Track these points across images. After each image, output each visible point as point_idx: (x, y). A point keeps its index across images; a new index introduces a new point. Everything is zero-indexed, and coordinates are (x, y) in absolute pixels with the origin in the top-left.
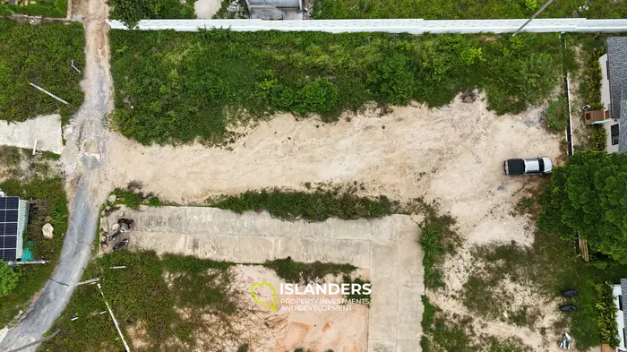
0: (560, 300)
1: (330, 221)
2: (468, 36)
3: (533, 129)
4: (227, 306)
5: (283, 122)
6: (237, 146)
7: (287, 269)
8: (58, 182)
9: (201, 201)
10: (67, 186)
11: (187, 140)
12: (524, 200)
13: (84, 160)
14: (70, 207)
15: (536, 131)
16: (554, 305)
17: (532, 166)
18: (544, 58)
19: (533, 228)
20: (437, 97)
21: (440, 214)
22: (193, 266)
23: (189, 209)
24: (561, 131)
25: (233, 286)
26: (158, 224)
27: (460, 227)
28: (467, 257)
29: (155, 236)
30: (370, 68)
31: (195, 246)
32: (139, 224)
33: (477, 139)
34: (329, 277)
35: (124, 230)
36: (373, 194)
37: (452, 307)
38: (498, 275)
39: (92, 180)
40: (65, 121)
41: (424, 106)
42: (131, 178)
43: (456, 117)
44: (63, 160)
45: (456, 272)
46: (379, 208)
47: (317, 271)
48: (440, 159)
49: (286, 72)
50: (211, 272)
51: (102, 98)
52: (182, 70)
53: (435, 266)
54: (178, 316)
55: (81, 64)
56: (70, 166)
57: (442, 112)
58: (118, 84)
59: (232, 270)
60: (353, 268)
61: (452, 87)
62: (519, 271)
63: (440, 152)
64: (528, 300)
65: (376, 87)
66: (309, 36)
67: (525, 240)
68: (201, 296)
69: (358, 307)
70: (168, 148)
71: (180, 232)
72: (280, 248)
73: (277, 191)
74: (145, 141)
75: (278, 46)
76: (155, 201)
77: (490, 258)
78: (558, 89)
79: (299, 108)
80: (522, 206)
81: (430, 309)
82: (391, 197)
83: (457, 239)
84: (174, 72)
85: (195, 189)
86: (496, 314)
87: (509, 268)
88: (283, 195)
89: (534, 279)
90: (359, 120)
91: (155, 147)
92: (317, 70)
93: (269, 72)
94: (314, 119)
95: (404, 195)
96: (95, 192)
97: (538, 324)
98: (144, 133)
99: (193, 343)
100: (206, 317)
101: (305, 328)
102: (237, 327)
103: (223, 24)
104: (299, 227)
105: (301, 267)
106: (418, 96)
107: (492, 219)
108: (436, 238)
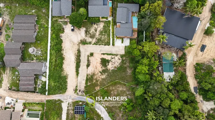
0: (93, 24)
1: (81, 59)
2: (51, 36)
3: (67, 27)
4: (94, 74)
5: (64, 66)
6: (68, 74)
7: (88, 66)
8: (73, 103)
9: (77, 79)
10: (74, 101)
11: (67, 82)
12: (78, 29)
13: (70, 98)
14: (77, 100)
15: (67, 26)
16: (94, 25)
17: (72, 28)
18: (55, 25)
19: (82, 28)
20: (61, 41)
21: (80, 42)
22: (87, 80)
23: (78, 81)
24: (67, 22)
25: (91, 74)
26: (80, 86)
27: (82, 39)
28: (87, 38)
29: (82, 87)
30: (56, 52)
31: (84, 80)
32: (80, 89)
33: (68, 35)
34: (89, 59)
35: (81, 91)
36: (77, 52)
37: (94, 41)
39: (73, 97)
40: (63, 102)
41: (63, 44)
42: (73, 91)
43: (64, 38)
44: (69, 102)
45: (89, 40)
46: (79, 51)
47: (88, 60)
48: (71, 41)
49: (55, 66)
50: (88, 77)
51: (59, 96)
52: (55, 83)
53: (88, 43)
54: (95, 83)
55: (53, 100)
56: (70, 101)
57: (64, 41)
58: (57, 93)
59: (88, 74)
60: (88, 55)
61: (59, 39)
62: (89, 30)
64: (93, 29)
65: (59, 51)
66: (50, 62)
67: (84, 29)
68: (92, 79)
69: (94, 54)
70: (68, 85)
71: (82, 82)
72: (85, 67)
73: (76, 67)
74: (67, 89)
75: (51, 67)
76: (77, 87)
77: (87, 34)
78: (61, 23)
79: (62, 63)
80: (79, 29)
81: (94, 44)
82: (77, 49)
83: (84, 39)
84: (55, 84)
85: (75, 80)
86: (95, 34)
87: (88, 32)
89: (90, 28)
90: (64, 54)
91: (68, 87)
92: (56, 61)
93: (56, 68)
94: (64, 61)
95: (77, 47)
96: (75, 96)
97: (97, 28)
98: (65, 88)
99: (99, 80)
100: (95, 78)
101: (97, 62)
102: (97, 73)
103: (47, 76)
104: (82, 64)
105: (88, 63)
106: (61, 44)
107: (81, 34)
108: (83, 42)
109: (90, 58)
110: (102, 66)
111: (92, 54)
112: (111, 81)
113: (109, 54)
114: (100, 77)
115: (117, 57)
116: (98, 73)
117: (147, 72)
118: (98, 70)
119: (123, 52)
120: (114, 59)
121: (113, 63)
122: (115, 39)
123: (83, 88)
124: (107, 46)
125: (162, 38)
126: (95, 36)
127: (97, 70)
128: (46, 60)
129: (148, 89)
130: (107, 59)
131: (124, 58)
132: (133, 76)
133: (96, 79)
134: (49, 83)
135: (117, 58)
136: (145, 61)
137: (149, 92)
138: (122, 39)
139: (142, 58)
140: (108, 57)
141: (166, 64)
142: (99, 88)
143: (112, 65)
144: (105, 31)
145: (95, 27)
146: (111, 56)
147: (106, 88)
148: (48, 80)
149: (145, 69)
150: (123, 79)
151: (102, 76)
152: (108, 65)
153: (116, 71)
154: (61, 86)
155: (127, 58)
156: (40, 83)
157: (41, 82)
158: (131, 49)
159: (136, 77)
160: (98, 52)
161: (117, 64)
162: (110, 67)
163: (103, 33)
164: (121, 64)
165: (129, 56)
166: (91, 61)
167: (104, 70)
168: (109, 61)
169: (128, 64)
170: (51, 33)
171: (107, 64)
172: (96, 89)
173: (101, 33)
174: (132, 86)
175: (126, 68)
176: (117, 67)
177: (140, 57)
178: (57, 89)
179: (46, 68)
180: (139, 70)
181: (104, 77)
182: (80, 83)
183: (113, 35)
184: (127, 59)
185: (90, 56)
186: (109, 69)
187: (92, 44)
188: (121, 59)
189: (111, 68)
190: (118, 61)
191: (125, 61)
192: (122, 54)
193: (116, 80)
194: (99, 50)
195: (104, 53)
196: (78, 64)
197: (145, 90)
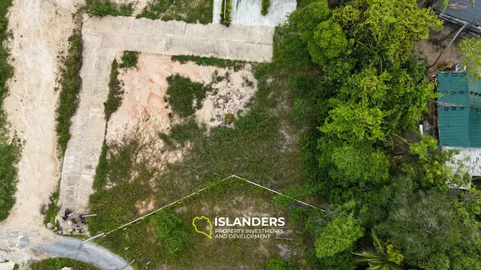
4: (132, 146)
5: (10, 105)
6: (23, 137)
7: (112, 105)
9: (59, 163)
10: (39, 259)
11: (14, 172)
13: (22, 247)
14: (53, 257)
21: (84, 3)
22: (103, 168)
23: (64, 171)
25: (120, 142)
26: (72, 193)
29: (80, 197)
31: (90, 167)
32: (70, 207)
34: (119, 77)
36: (67, 45)
37: (144, 1)
39: (35, 241)
41: (11, 9)
42: (37, 213)
44: (19, 262)
46: (77, 42)
48: (47, 0)
50: (108, 157)
53: (118, 9)
54: (136, 180)
56: (25, 257)
59: (109, 143)
60: (115, 61)
68: (124, 163)
69: (141, 59)
70: (19, 186)
71: (79, 178)
72: (97, 110)
73: (58, 111)
74: (12, 202)
76: (56, 195)
81: (145, 14)
82: (70, 34)
85: (50, 167)
88: (61, 106)
90: (14, 53)
91: (17, 195)
94: (9, 83)
95: (69, 27)
96: (44, 239)
99: (155, 170)
100: (138, 161)
101: (151, 95)
102: (147, 140)
104: (84, 96)
105: (111, 96)
108: (99, 7)
109: (127, 77)
110: (173, 109)
111: (131, 59)
112: (207, 178)
113: (204, 58)
114: (162, 157)
115: (240, 72)
116: (152, 142)
117: (378, 134)
118: (155, 127)
119: (265, 54)
120: (224, 83)
121: (221, 101)
123: (85, 201)
124: (198, 26)
127: (150, 128)
129: (381, 226)
130: (194, 79)
131: (269, 81)
132: (308, 155)
133: (142, 166)
135: (237, 77)
136: (371, 81)
137: (384, 238)
139: (352, 72)
140: (199, 74)
141: (454, 108)
142: (151, 206)
143: (217, 106)
146: (213, 69)
147: (185, 209)
149: (371, 118)
150: (259, 168)
151: (171, 154)
152: (200, 106)
153: (234, 133)
155: (281, 78)
159: (321, 159)
160: (160, 48)
161: (237, 102)
162: (208, 114)
164: (256, 103)
165: (292, 70)
166: (126, 88)
167: (178, 126)
168: (206, 89)
169: (286, 107)
171: (195, 102)
172: (142, 211)
174: (300, 205)
175: (275, 121)
176: (236, 116)
180: (338, 124)
181: (176, 157)
182: (73, 181)
184: (280, 83)
185: (122, 66)
186: (204, 125)
187: (135, 13)
188: (255, 82)
189: (212, 120)
190: (243, 90)
191: (272, 93)
192: (261, 61)
193: (231, 172)
194: (164, 42)
195: (186, 53)
196: (70, 96)
197: (368, 228)
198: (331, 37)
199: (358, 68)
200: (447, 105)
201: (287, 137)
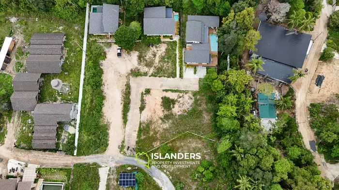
0: (151, 47)
1: (130, 98)
2: (86, 64)
4: (150, 122)
5: (105, 110)
6: (110, 121)
7: (142, 109)
8: (117, 168)
9: (124, 130)
10: (118, 165)
11: (108, 134)
12: (127, 53)
13: (112, 161)
14: (123, 164)
15: (111, 49)
16: (151, 48)
17: (119, 51)
18: (93, 47)
19: (134, 51)
20: (101, 72)
21: (130, 72)
22: (140, 131)
23: (126, 133)
24: (111, 44)
25: (146, 121)
26: (129, 140)
27: (133, 68)
28: (140, 66)
29: (132, 141)
30: (92, 88)
31: (135, 131)
33: (112, 63)
34: (144, 98)
36: (125, 87)
37: (152, 71)
38: (145, 60)
39: (117, 159)
40: (101, 167)
41: (103, 75)
42: (117, 148)
43: (106, 68)
44: (111, 166)
45: (144, 69)
46: (128, 86)
47: (143, 101)
49: (91, 109)
50: (142, 127)
51: (95, 158)
52: (89, 135)
53: (142, 74)
54: (152, 135)
55: (86, 164)
56: (113, 165)
57: (105, 71)
58: (92, 153)
59: (142, 122)
60: (142, 93)
61: (99, 69)
62: (144, 55)
63: (115, 72)
64: (151, 53)
65: (97, 86)
66: (83, 103)
67: (137, 53)
68: (148, 129)
69: (151, 91)
70: (110, 139)
72: (137, 110)
73: (123, 111)
74: (107, 145)
75: (85, 111)
76: (123, 142)
77: (141, 61)
78: (101, 44)
79: (101, 105)
80: (129, 53)
81: (152, 75)
82: (125, 83)
83: (136, 68)
84: (90, 138)
85: (121, 131)
86: (153, 61)
87: (143, 57)
88: (124, 109)
89: (146, 52)
90: (105, 91)
91: (109, 142)
92: (92, 101)
93: (91, 112)
94: (104, 102)
95: (125, 81)
96: (120, 158)
97: (156, 51)
98: (105, 145)
99: (159, 131)
100: (153, 128)
101: (156, 104)
102: (155, 120)
103: (77, 126)
104: (132, 105)
105: (141, 105)
106: (100, 76)
107: (132, 60)
108: (135, 73)
109: (146, 98)
110: (164, 109)
111: (148, 91)
112: (179, 133)
113: (174, 90)
114: (161, 126)
115: (187, 94)
116: (157, 120)
117: (235, 114)
118: (158, 115)
119: (196, 88)
120: (182, 98)
121: (181, 105)
122: (184, 68)
123: (134, 143)
124: (171, 79)
125: (257, 64)
126: (153, 63)
127: (156, 116)
128: (76, 100)
129: (237, 142)
130: (171, 98)
132: (214, 123)
133: (154, 130)
134: (79, 136)
135: (186, 96)
136: (232, 98)
137: (238, 146)
138: (195, 67)
139: (226, 94)
140: (173, 96)
141: (264, 105)
142: (158, 144)
144: (169, 56)
145: (153, 50)
146: (178, 94)
147: (171, 144)
148: (79, 131)
149: (232, 110)
150: (197, 129)
151: (164, 125)
152: (173, 107)
153: (187, 116)
154: (98, 141)
155: (202, 96)
156: (65, 136)
157: (67, 135)
158: (208, 80)
159: (218, 124)
160: (158, 87)
161: (187, 105)
163: (166, 60)
164: (194, 105)
165: (206, 93)
166: (147, 102)
167: (166, 115)
168: (175, 101)
169: (205, 106)
170: (86, 59)
172: (155, 146)
173: (162, 59)
174: (212, 141)
175: (201, 111)
176: (187, 110)
177: (224, 93)
178: (92, 147)
179: (76, 112)
180: (222, 112)
181: (166, 126)
182: (130, 136)
183: (181, 62)
184: (202, 98)
185: (145, 94)
186: (175, 114)
187: (149, 75)
188: (193, 98)
189: (178, 112)
190: (189, 101)
191: (199, 101)
192: (195, 90)
193: (186, 130)
194: (160, 85)
195: (168, 89)
196: (127, 105)
197: (233, 143)
198: (218, 85)
199: (228, 93)
200: (262, 103)
201: (206, 117)
